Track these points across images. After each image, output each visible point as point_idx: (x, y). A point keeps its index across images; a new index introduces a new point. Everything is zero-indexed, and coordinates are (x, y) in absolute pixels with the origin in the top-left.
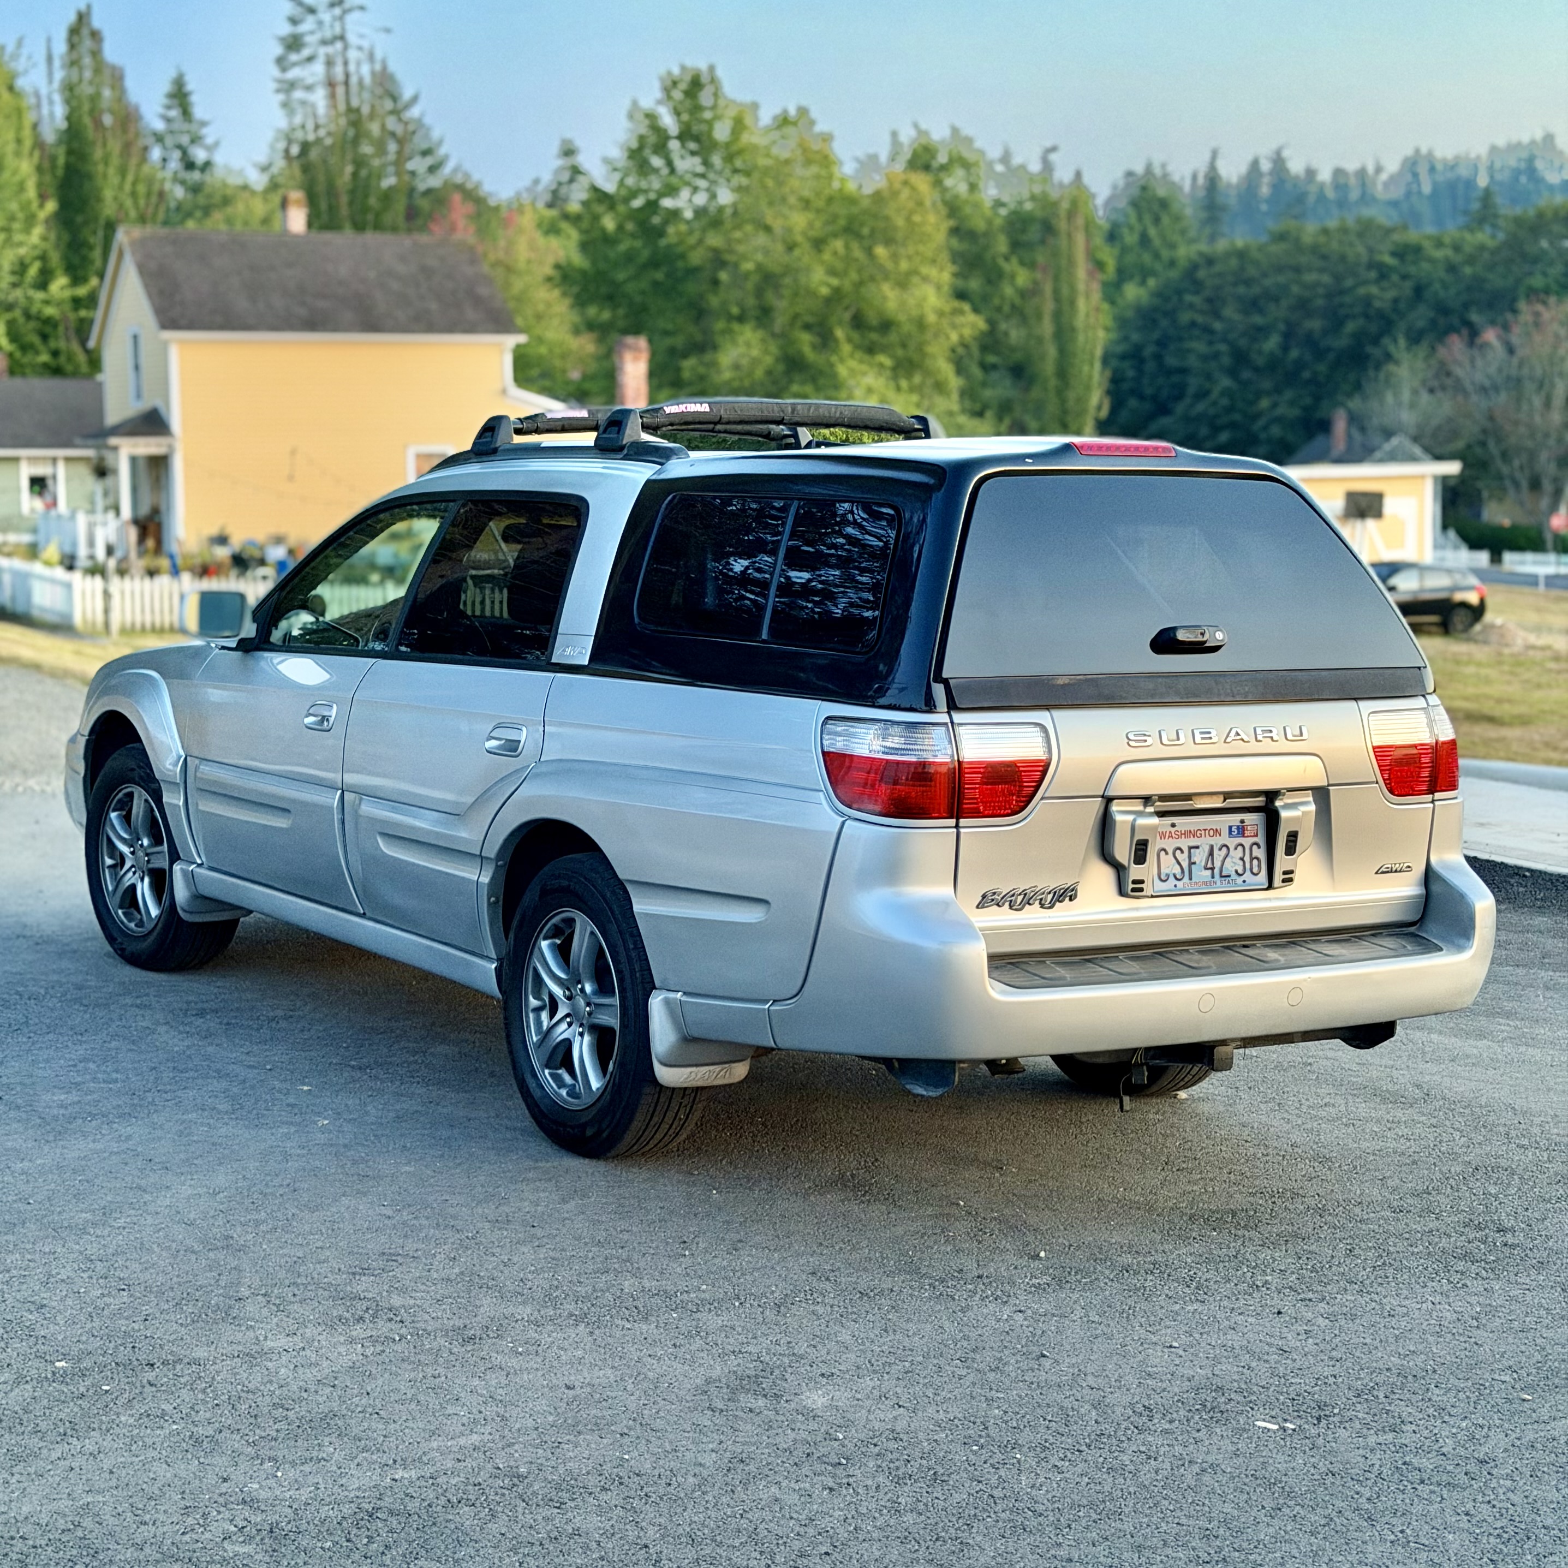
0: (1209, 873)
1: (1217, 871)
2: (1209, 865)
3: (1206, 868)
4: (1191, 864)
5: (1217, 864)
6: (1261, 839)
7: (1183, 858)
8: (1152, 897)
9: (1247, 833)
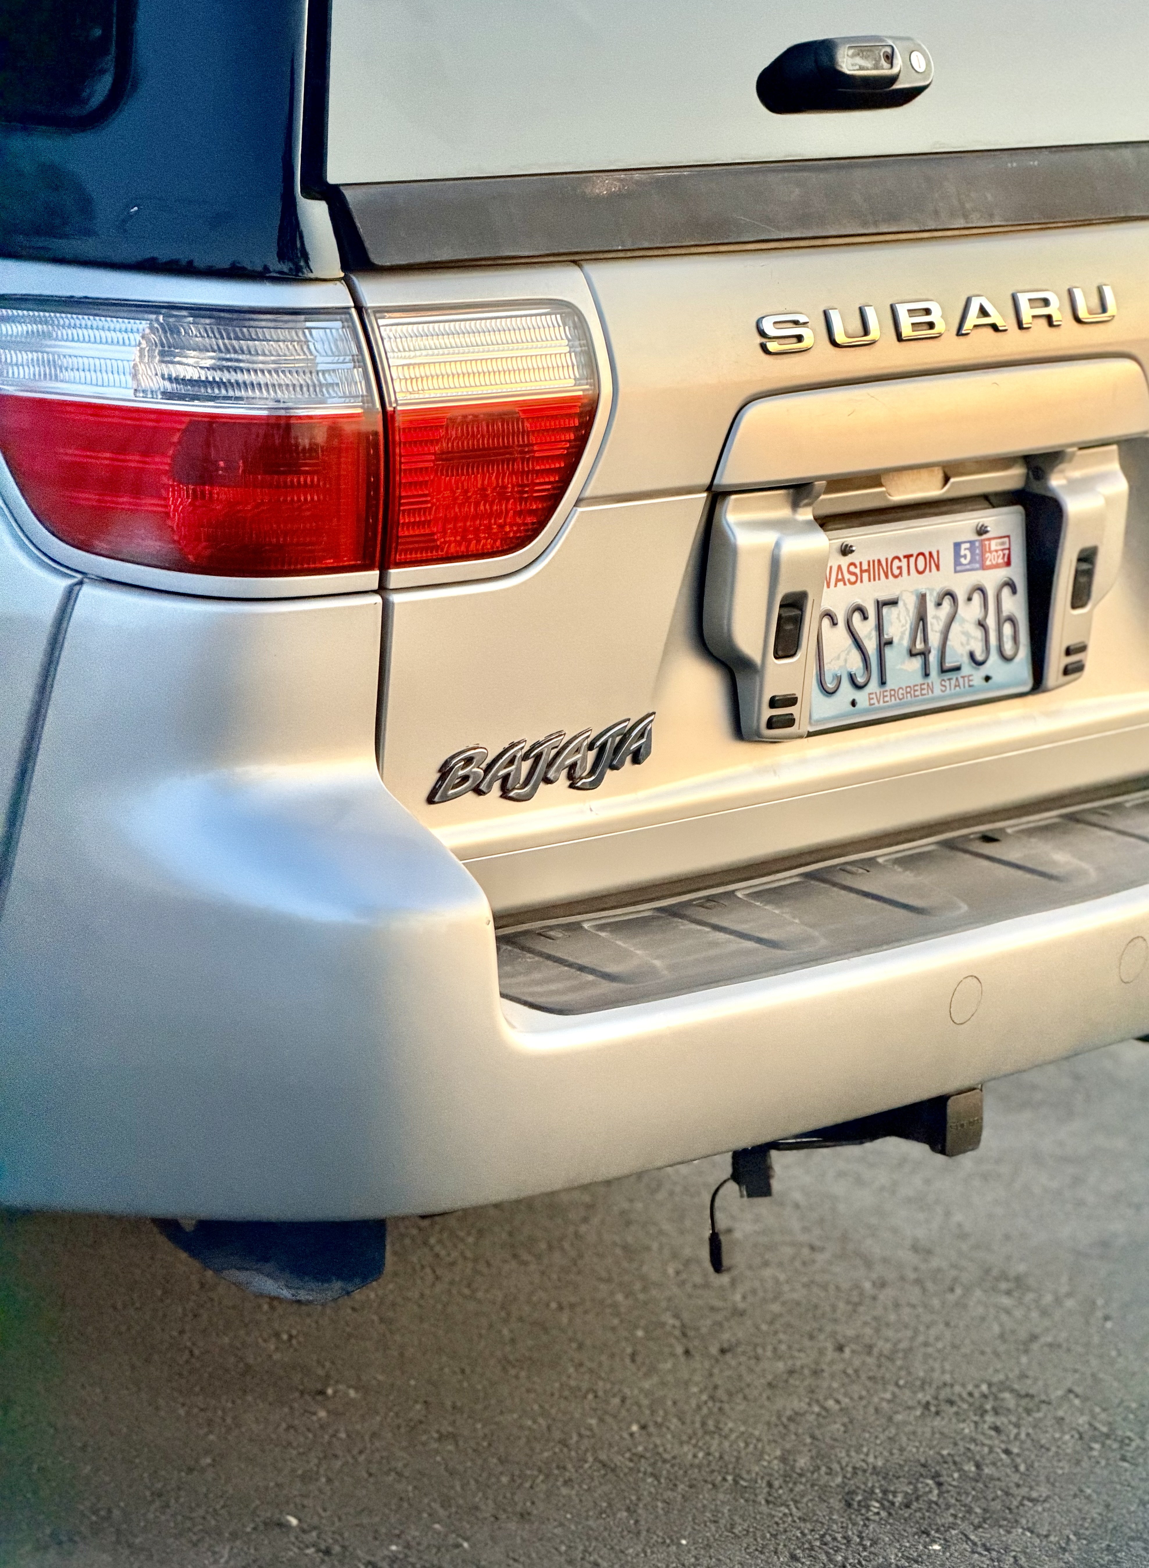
0: (917, 662)
1: (933, 658)
2: (919, 646)
3: (912, 654)
4: (884, 644)
5: (934, 639)
6: (1017, 572)
7: (866, 630)
8: (810, 735)
9: (989, 560)
